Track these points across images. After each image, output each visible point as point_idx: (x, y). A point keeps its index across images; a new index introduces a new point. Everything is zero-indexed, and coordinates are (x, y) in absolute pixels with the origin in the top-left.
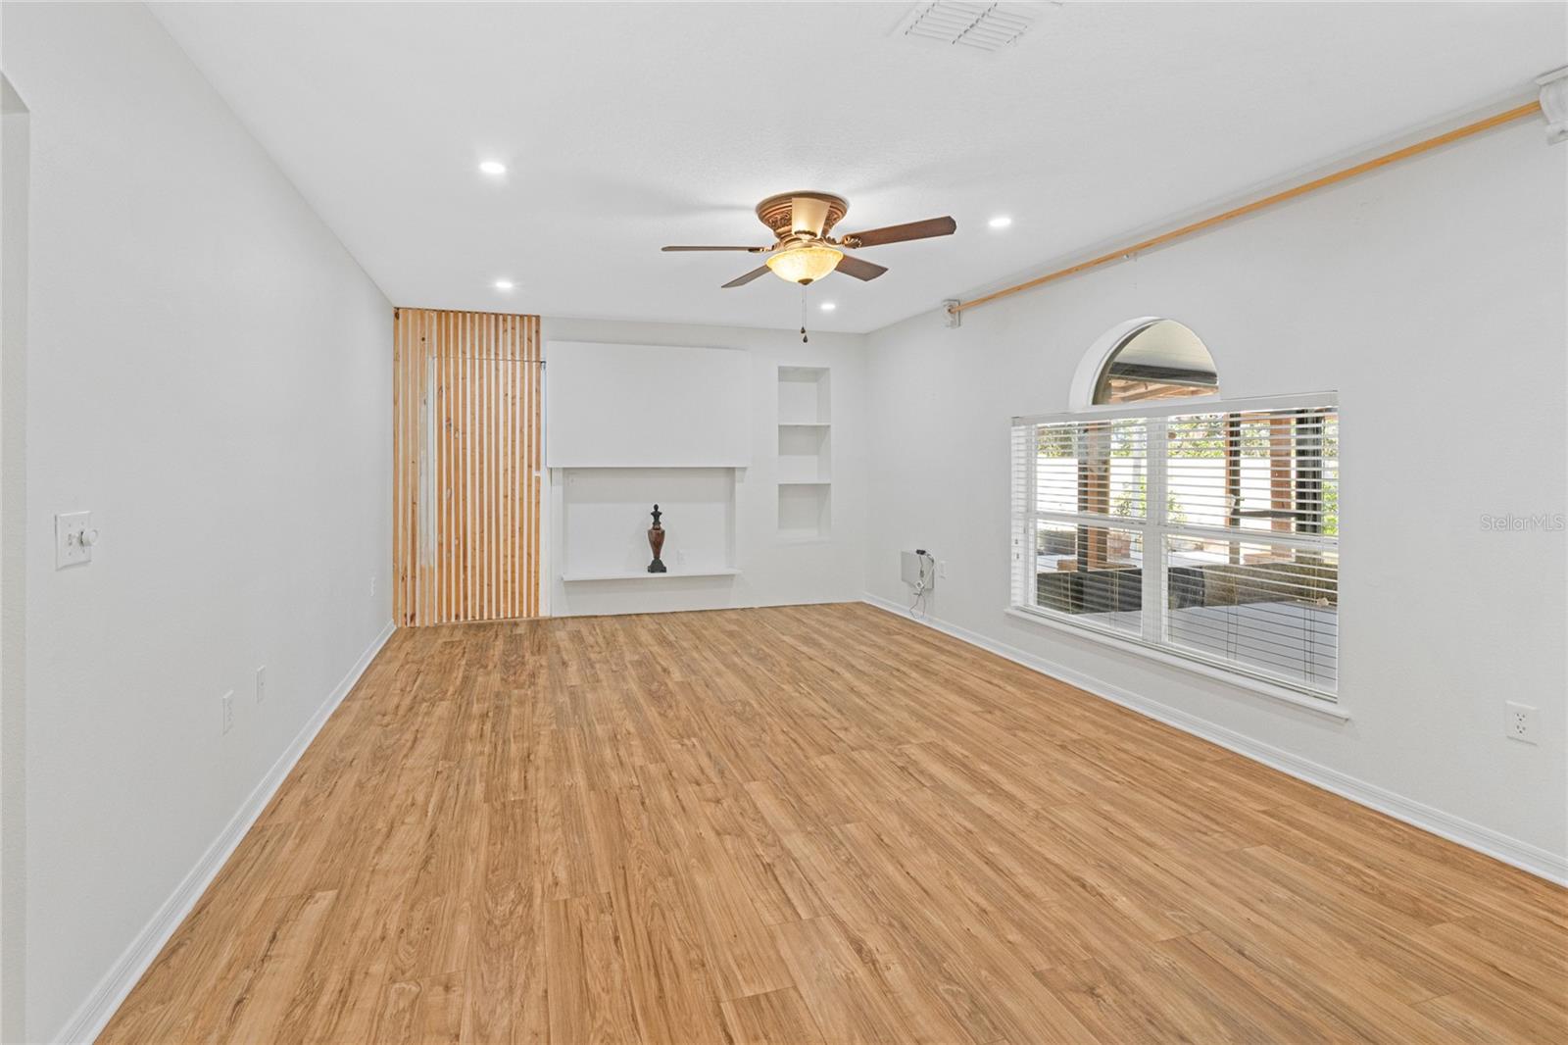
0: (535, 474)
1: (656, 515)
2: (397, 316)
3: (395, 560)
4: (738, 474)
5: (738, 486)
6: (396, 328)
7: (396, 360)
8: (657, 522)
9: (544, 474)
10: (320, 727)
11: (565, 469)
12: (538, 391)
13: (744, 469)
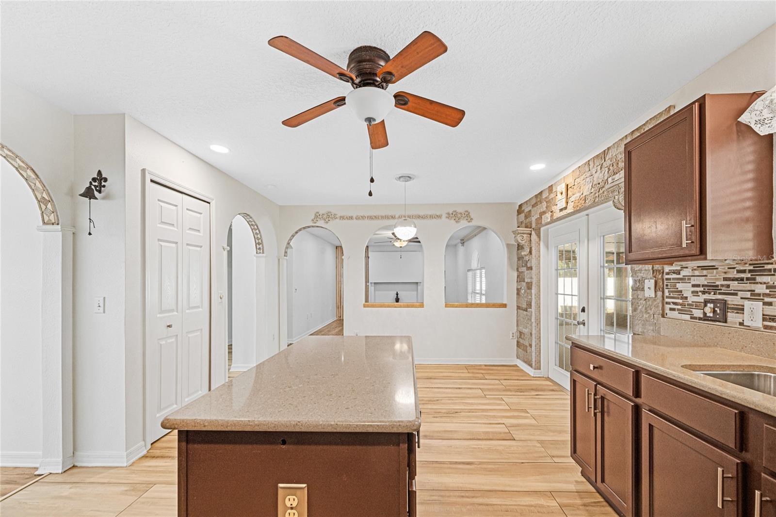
0: (367, 284)
1: (397, 294)
2: (337, 248)
3: (337, 304)
4: (419, 284)
5: (419, 287)
6: (336, 251)
7: (337, 258)
8: (397, 296)
9: (369, 284)
10: (319, 328)
11: (375, 283)
12: (368, 264)
13: (420, 283)
